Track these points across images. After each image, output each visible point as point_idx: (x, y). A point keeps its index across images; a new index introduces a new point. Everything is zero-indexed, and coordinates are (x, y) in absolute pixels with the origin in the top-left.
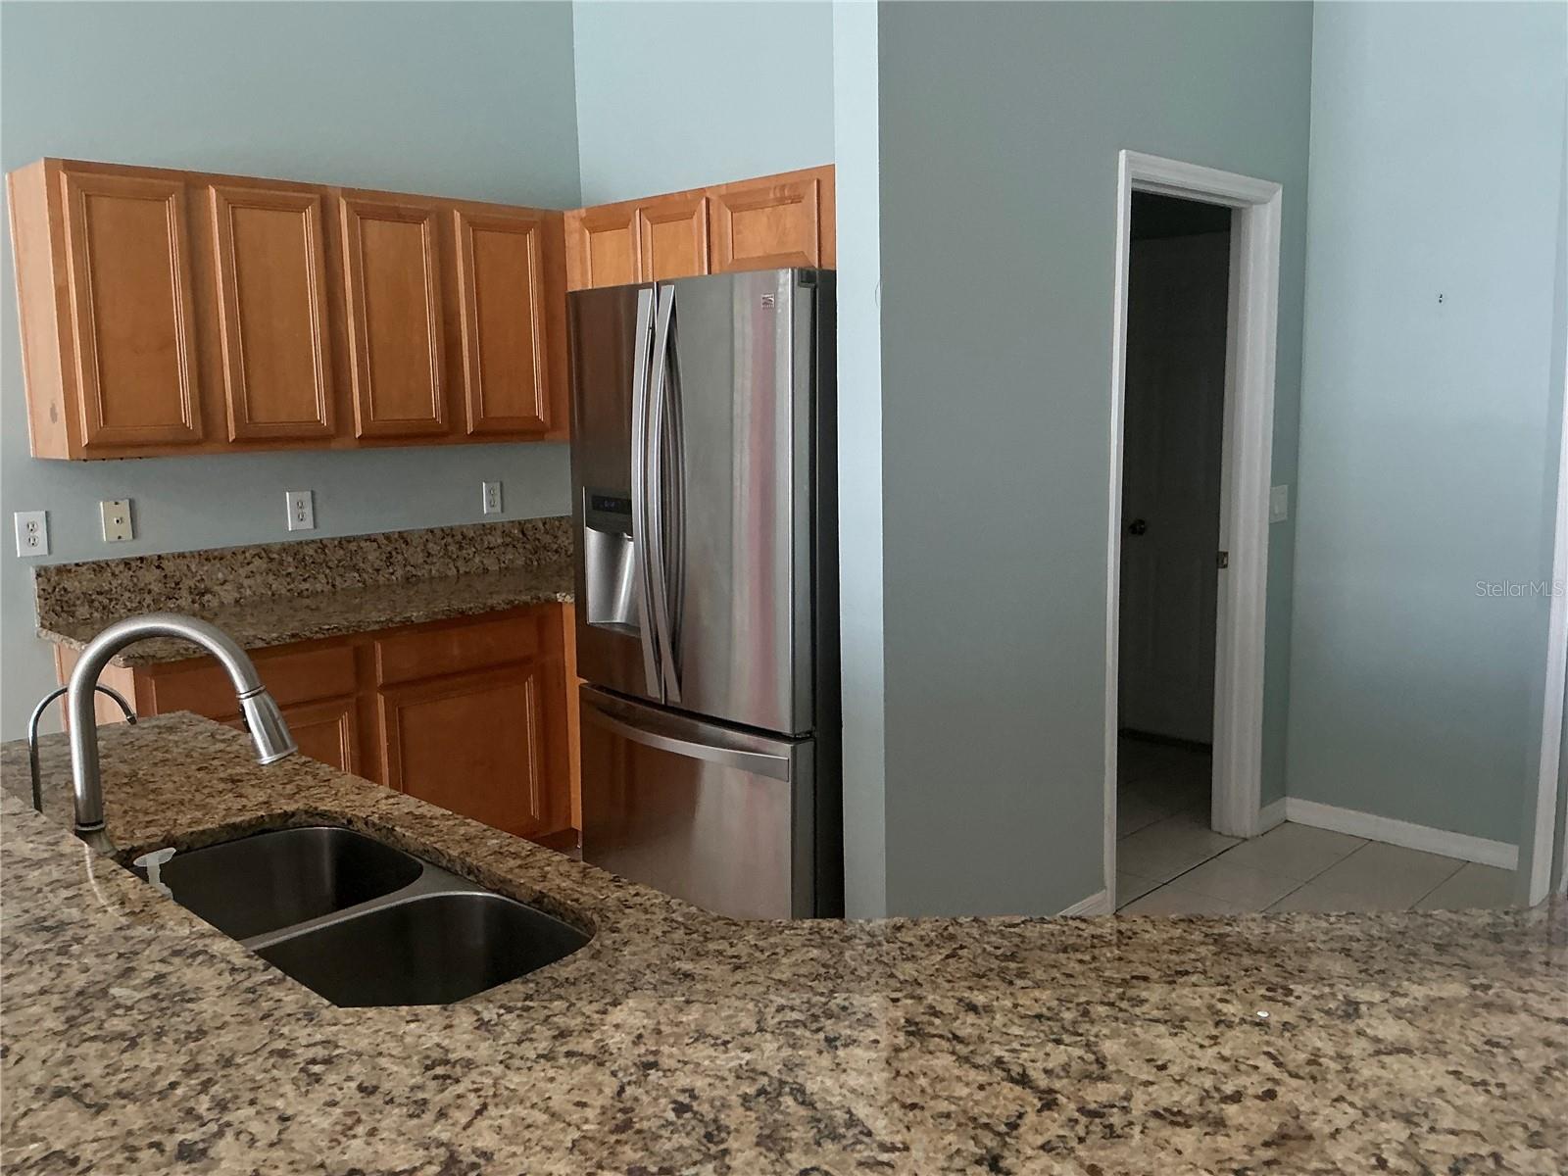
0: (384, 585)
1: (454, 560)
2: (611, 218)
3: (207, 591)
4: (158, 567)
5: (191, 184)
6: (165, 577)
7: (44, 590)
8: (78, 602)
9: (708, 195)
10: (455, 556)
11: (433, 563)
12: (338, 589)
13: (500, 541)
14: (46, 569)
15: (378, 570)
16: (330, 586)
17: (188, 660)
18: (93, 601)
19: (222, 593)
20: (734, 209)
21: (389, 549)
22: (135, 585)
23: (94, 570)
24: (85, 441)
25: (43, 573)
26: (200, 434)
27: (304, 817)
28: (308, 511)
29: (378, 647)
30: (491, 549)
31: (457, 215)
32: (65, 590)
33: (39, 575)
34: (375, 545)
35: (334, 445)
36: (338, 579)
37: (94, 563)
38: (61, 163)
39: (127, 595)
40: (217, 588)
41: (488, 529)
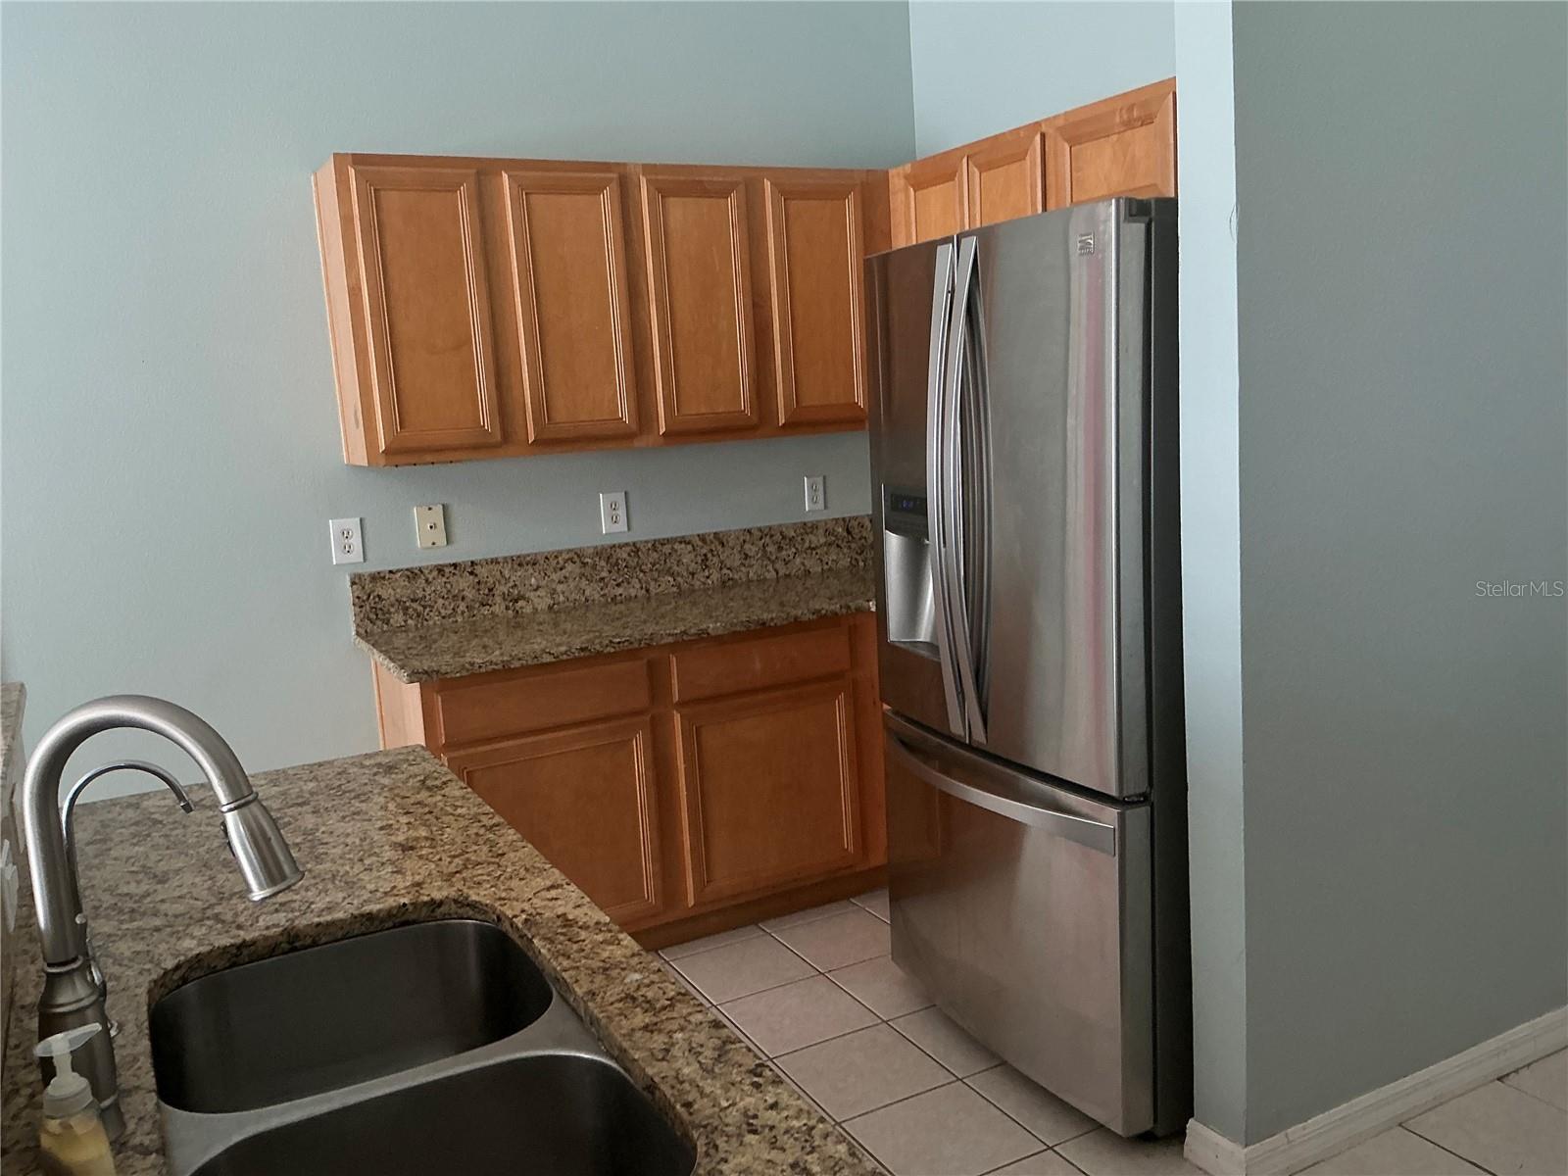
0: (700, 589)
1: (773, 562)
2: (936, 171)
3: (521, 597)
4: (471, 573)
5: (483, 171)
6: (479, 583)
7: (358, 598)
8: (392, 610)
9: (1044, 129)
10: (774, 558)
11: (751, 566)
12: (653, 594)
13: (822, 540)
14: (360, 576)
15: (693, 574)
16: (644, 591)
17: (473, 674)
18: (407, 608)
19: (536, 600)
20: (1073, 141)
21: (704, 551)
22: (449, 591)
23: (408, 577)
24: (383, 447)
25: (357, 581)
26: (498, 437)
27: (453, 906)
28: (622, 512)
29: (674, 660)
30: (814, 549)
31: (767, 184)
32: (379, 596)
33: (353, 583)
34: (690, 547)
35: (637, 443)
36: (652, 583)
37: (407, 570)
38: (350, 159)
39: (441, 601)
40: (531, 595)
41: (809, 528)
